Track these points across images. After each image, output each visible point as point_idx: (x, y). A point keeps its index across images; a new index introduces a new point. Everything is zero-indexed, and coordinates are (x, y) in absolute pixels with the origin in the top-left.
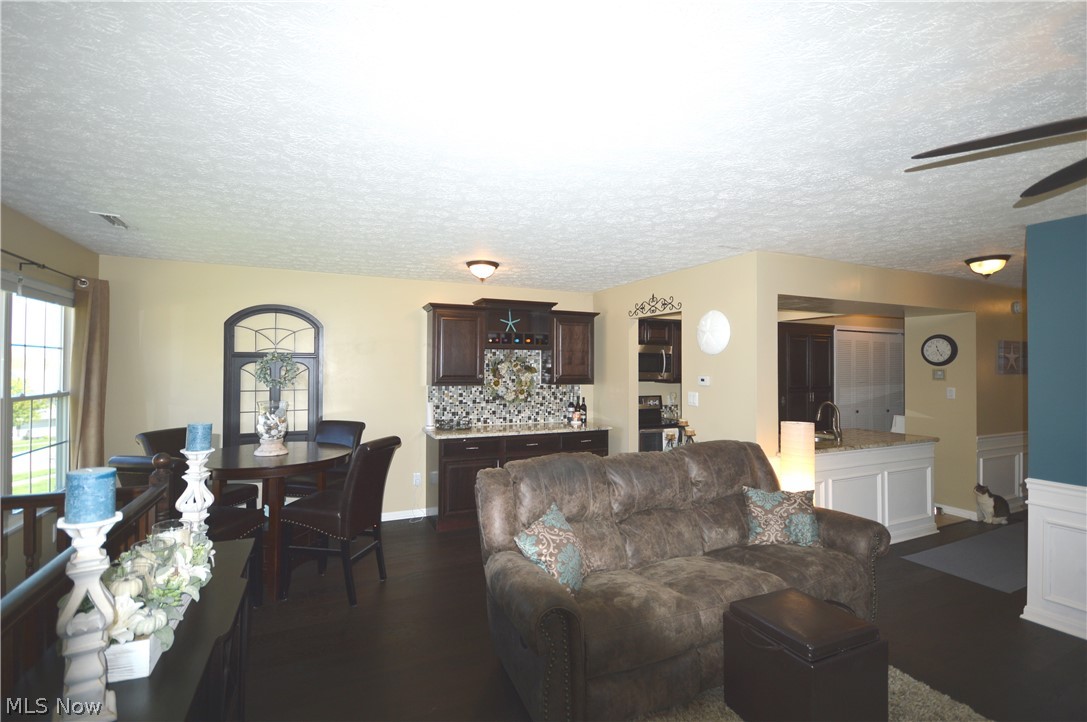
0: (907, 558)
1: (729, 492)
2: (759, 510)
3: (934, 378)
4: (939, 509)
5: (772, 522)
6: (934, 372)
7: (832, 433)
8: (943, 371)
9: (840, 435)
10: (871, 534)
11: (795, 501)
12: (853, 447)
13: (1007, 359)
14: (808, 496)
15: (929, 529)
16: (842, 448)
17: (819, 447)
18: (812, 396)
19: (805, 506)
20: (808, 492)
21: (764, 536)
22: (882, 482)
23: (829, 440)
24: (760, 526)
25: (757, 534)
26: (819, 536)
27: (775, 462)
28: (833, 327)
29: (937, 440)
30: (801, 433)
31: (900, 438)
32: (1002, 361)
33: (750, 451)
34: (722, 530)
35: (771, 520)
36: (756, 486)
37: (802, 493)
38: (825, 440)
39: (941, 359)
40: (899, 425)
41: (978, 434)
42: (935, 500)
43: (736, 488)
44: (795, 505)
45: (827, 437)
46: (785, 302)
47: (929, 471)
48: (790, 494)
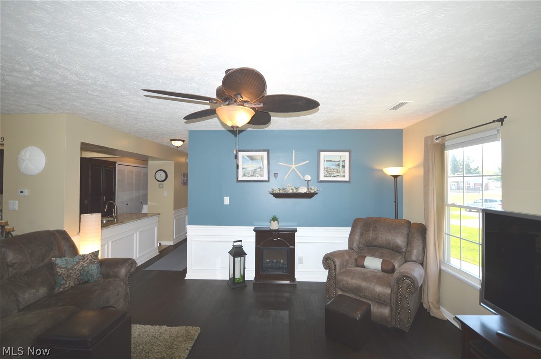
0: (145, 269)
1: (41, 264)
2: (63, 270)
3: (159, 188)
4: (160, 243)
5: (72, 275)
6: (159, 185)
7: (112, 217)
8: (162, 184)
9: (117, 218)
10: (128, 265)
11: (88, 259)
12: (122, 223)
13: (184, 180)
14: (95, 254)
15: (156, 253)
16: (117, 224)
17: (103, 226)
18: (104, 198)
19: (93, 260)
20: (95, 252)
21: (67, 284)
22: (136, 238)
23: (111, 221)
24: (63, 279)
25: (61, 285)
26: (101, 274)
27: (75, 239)
28: (116, 162)
29: (159, 214)
30: (93, 220)
31: (146, 215)
32: (182, 181)
33: (58, 235)
34: (34, 291)
35: (71, 273)
36: (61, 256)
37: (92, 253)
38: (109, 221)
39: (162, 180)
40: (145, 209)
41: (174, 210)
42: (158, 240)
43: (46, 261)
44: (87, 261)
45: (110, 219)
46: (85, 147)
47: (156, 228)
48: (84, 255)
